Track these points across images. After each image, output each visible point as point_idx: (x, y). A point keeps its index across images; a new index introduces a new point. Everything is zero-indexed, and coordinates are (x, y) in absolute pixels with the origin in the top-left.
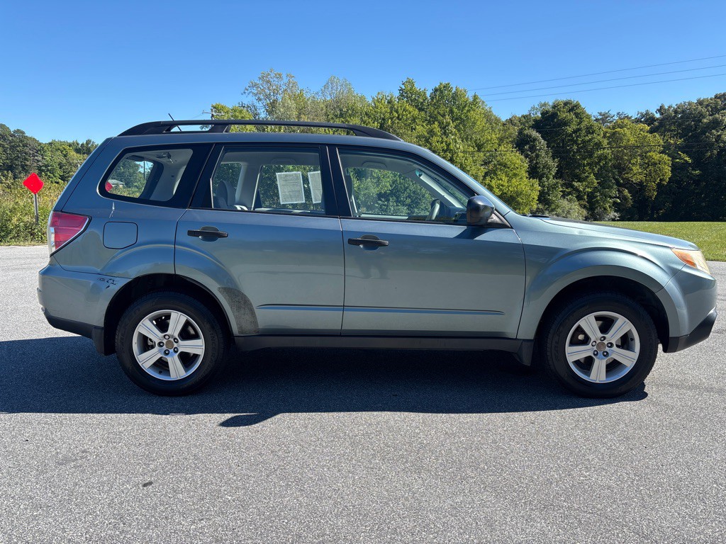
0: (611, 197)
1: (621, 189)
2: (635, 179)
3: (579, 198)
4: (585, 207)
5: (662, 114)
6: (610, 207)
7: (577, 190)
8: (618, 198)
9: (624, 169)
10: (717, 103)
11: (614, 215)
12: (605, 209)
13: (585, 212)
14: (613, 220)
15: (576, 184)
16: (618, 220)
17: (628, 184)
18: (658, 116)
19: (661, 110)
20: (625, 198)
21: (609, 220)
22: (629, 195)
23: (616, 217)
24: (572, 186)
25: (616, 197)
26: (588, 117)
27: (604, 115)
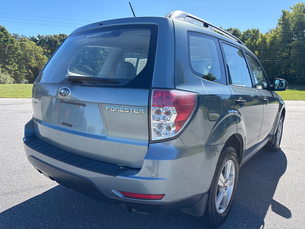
0: (24, 73)
1: (28, 69)
2: (33, 66)
3: (10, 73)
4: (13, 77)
5: (40, 38)
6: (24, 77)
7: (7, 69)
8: (27, 73)
9: (28, 61)
10: (61, 38)
11: (26, 81)
12: (22, 78)
13: (13, 80)
14: (26, 83)
15: (7, 66)
16: (28, 83)
17: (30, 67)
18: (38, 39)
19: (39, 36)
20: (30, 73)
21: (24, 83)
22: (32, 72)
23: (27, 82)
24: (6, 68)
25: (26, 73)
26: (10, 35)
27: (15, 35)
